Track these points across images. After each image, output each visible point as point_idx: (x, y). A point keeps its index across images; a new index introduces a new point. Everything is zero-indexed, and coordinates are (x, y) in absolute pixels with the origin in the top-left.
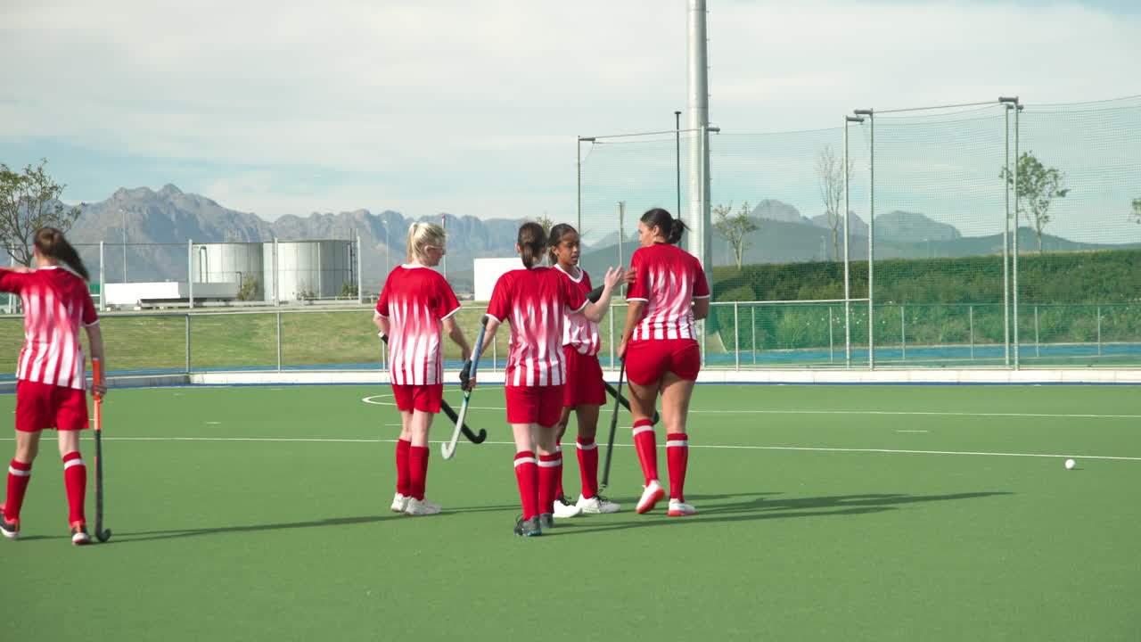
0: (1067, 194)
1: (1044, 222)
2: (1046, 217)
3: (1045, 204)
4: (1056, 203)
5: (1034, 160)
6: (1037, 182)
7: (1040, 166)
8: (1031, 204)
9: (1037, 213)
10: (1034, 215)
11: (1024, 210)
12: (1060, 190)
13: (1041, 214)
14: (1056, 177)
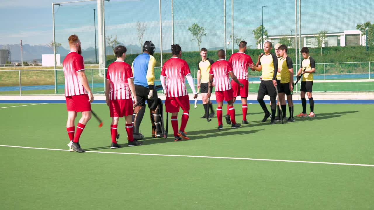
0: (206, 35)
1: (200, 43)
2: (201, 41)
3: (200, 37)
4: (203, 37)
5: (197, 25)
6: (198, 31)
7: (199, 27)
8: (197, 38)
9: (198, 40)
10: (197, 40)
11: (195, 39)
12: (204, 34)
13: (199, 40)
14: (203, 30)
